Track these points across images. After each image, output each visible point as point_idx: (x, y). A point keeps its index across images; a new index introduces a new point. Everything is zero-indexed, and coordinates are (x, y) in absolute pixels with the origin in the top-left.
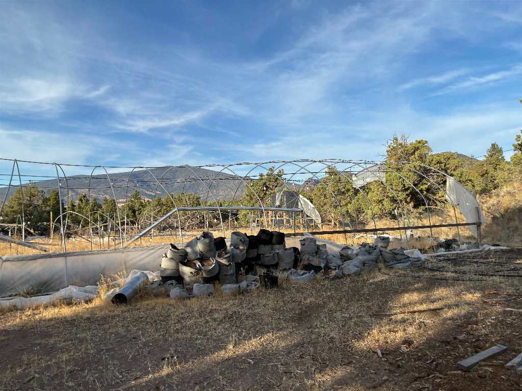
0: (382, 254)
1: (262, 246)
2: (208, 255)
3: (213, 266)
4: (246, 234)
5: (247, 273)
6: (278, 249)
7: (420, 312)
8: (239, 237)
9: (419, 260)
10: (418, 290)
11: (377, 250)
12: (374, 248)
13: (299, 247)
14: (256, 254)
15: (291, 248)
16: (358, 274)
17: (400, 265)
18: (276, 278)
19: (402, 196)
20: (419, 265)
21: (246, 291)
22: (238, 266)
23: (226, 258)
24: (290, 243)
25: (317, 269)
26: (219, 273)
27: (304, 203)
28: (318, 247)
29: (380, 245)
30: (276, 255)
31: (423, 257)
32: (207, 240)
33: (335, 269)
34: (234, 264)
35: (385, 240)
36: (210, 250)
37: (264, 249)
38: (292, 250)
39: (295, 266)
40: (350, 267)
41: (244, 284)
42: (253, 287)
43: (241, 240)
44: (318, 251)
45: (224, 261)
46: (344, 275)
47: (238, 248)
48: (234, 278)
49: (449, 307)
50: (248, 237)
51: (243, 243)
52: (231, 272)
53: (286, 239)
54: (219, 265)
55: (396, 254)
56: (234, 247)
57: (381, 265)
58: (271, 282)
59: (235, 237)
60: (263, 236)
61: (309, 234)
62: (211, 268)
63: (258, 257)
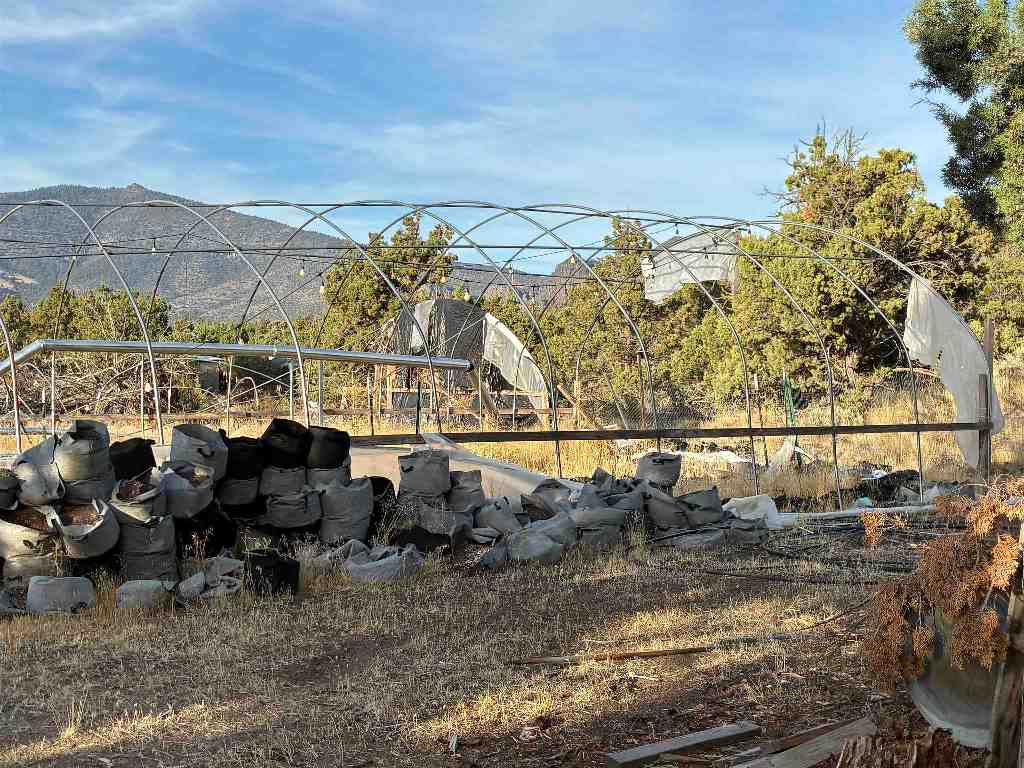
0: (646, 508)
1: (275, 471)
2: (86, 490)
3: (98, 524)
4: (222, 432)
5: (212, 550)
6: (324, 482)
7: (645, 656)
8: (194, 441)
9: (758, 525)
10: (686, 605)
11: (637, 491)
12: (627, 486)
13: (396, 481)
14: (252, 495)
15: (364, 480)
16: (548, 559)
17: (690, 541)
18: (295, 566)
20: (752, 539)
21: (193, 601)
22: (183, 528)
23: (141, 503)
24: (362, 465)
25: (423, 540)
26: (119, 547)
27: (502, 345)
28: (454, 477)
29: (652, 476)
30: (313, 500)
31: (779, 519)
32: (84, 446)
33: (488, 544)
34: (170, 523)
35: (666, 464)
36: (89, 478)
37: (279, 482)
38: (369, 481)
39: (368, 536)
40: (533, 540)
41: (193, 583)
42: (221, 591)
43: (200, 451)
44: (452, 489)
45: (135, 512)
46: (508, 562)
47: (190, 476)
48: (167, 564)
50: (230, 442)
51: (208, 458)
52: (158, 545)
53: (353, 451)
54: (121, 524)
55: (691, 507)
56: (176, 471)
57: (637, 538)
58: (280, 575)
59: (184, 439)
60: (278, 441)
61: (439, 439)
62: (90, 529)
63: (259, 505)
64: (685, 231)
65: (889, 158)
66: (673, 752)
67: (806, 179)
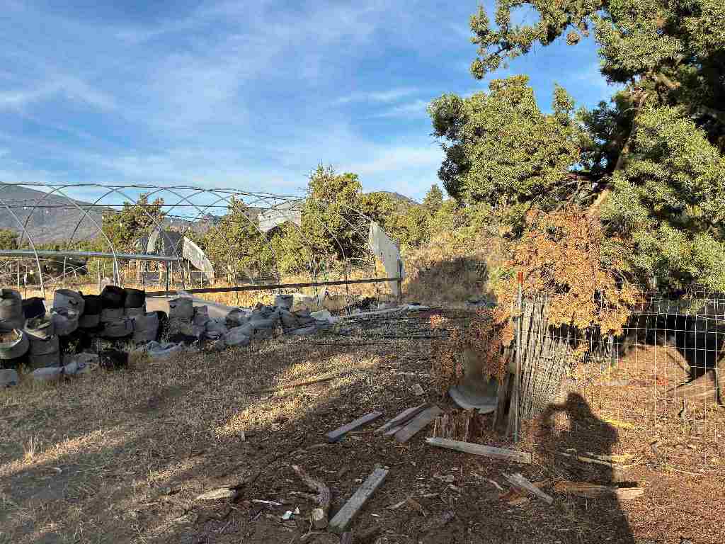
0: (281, 318)
1: (107, 310)
2: (10, 324)
3: (18, 341)
4: (81, 292)
5: (79, 350)
6: (134, 315)
7: (307, 384)
8: (66, 297)
9: (326, 323)
10: (314, 360)
11: (277, 311)
12: (271, 309)
13: (168, 311)
14: (97, 322)
15: (154, 313)
16: (243, 344)
17: (301, 331)
18: (125, 356)
19: (323, 243)
20: (326, 329)
21: (74, 376)
22: (63, 341)
23: (41, 329)
24: (152, 305)
25: (189, 340)
26: (29, 353)
27: (190, 249)
28: (195, 310)
29: (281, 305)
30: (129, 323)
31: (332, 319)
32: (8, 302)
33: (216, 339)
34: (57, 338)
35: (288, 299)
36: (12, 318)
37: (111, 315)
38: (156, 314)
39: (158, 339)
40: (237, 336)
41: (71, 367)
42: (87, 370)
43: (70, 302)
44: (194, 315)
45: (38, 334)
46: (227, 346)
47: (65, 314)
48: (56, 359)
49: (343, 375)
50: (84, 297)
51: (75, 306)
52: (51, 349)
53: (146, 299)
54: (30, 341)
55: (299, 317)
56: (58, 312)
57: (279, 331)
58: (118, 361)
59: (61, 297)
60: (110, 296)
61: (183, 292)
62: (14, 344)
63: (101, 327)
64: (278, 202)
65: (348, 176)
66: (354, 430)
67: (317, 184)
